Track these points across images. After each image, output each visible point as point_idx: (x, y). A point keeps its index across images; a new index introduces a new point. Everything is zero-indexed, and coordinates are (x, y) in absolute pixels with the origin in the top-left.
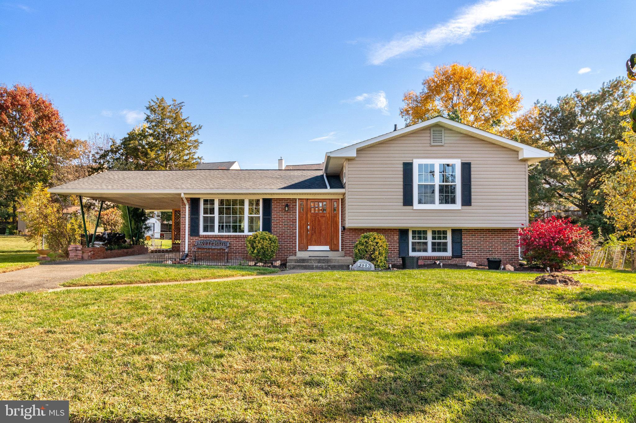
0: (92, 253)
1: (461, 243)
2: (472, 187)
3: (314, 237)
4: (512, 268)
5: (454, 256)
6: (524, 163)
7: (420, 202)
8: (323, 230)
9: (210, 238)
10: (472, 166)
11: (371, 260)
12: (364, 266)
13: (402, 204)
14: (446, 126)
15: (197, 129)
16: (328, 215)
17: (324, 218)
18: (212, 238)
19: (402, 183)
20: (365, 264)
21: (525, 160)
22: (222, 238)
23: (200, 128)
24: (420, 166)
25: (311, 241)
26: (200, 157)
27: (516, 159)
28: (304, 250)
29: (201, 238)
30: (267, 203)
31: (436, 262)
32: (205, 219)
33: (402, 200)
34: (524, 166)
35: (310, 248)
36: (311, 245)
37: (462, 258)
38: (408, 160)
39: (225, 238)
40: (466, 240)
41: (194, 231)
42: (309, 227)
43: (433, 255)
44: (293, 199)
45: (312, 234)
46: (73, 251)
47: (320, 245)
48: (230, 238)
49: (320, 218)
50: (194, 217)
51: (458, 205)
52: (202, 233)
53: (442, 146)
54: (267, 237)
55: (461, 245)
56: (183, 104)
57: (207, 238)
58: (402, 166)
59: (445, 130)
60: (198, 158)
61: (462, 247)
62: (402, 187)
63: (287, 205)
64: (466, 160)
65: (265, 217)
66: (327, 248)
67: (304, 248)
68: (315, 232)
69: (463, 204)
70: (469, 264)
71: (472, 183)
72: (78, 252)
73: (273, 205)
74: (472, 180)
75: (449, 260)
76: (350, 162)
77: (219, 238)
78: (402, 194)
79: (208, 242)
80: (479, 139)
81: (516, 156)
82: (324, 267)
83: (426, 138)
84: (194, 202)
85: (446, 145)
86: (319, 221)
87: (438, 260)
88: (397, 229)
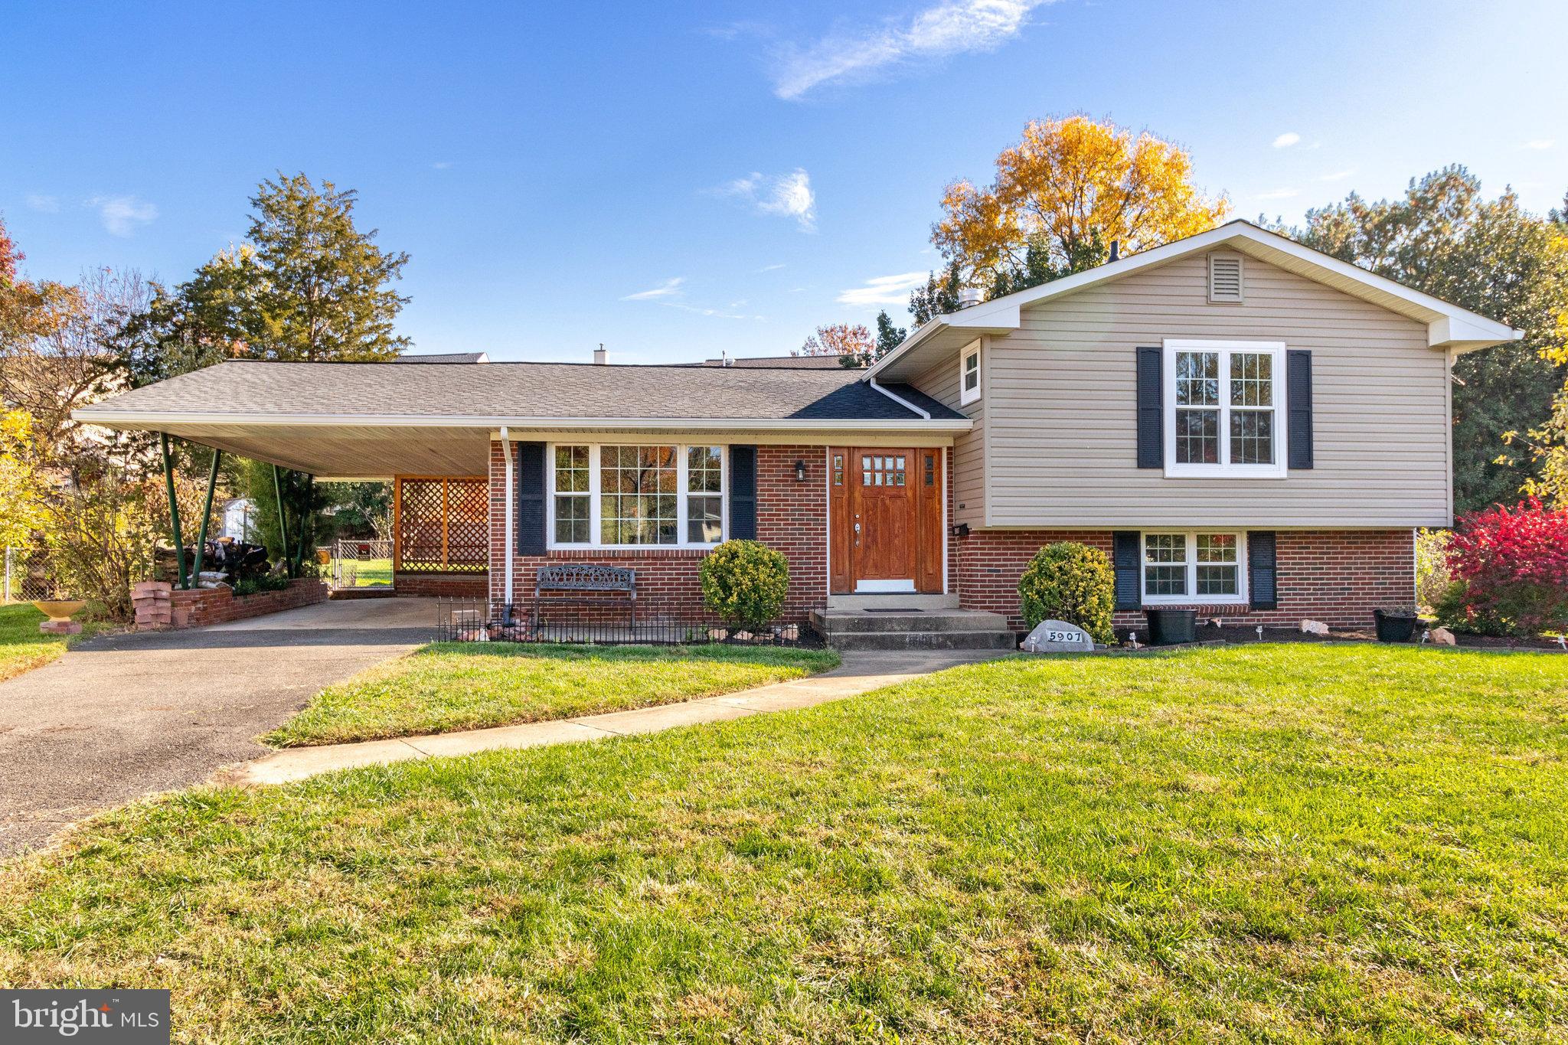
0: (200, 606)
1: (1273, 568)
2: (1315, 417)
3: (873, 555)
4: (1450, 638)
5: (1255, 605)
6: (1441, 355)
7: (1181, 458)
8: (896, 536)
9: (580, 559)
10: (1314, 360)
11: (1077, 619)
12: (1065, 639)
13: (1134, 463)
14: (1250, 250)
15: (397, 262)
16: (910, 494)
17: (899, 502)
18: (584, 558)
19: (1134, 405)
20: (1065, 634)
21: (1443, 348)
22: (614, 558)
23: (405, 261)
24: (1181, 357)
25: (865, 567)
26: (404, 338)
27: (1422, 345)
28: (845, 591)
29: (552, 559)
30: (743, 457)
31: (1215, 620)
32: (563, 503)
33: (1134, 453)
34: (1440, 364)
35: (863, 585)
36: (863, 578)
37: (1274, 608)
38: (1150, 343)
39: (623, 559)
40: (1287, 561)
41: (530, 539)
42: (857, 525)
43: (1201, 603)
44: (815, 447)
45: (867, 547)
46: (148, 601)
47: (888, 578)
48: (638, 558)
49: (887, 502)
50: (529, 497)
51: (1279, 468)
52: (552, 545)
53: (1238, 304)
54: (766, 558)
55: (1274, 574)
56: (354, 196)
57: (569, 559)
58: (1133, 357)
59: (1245, 260)
60: (399, 339)
61: (1275, 580)
62: (1133, 415)
63: (799, 466)
64: (1300, 345)
65: (737, 499)
66: (908, 585)
67: (846, 588)
68: (875, 541)
69: (1292, 466)
70: (1307, 625)
71: (1315, 407)
72: (160, 604)
73: (761, 465)
74: (1315, 398)
75: (1245, 614)
76: (995, 345)
77: (606, 559)
78: (1134, 434)
79: (574, 571)
80: (1330, 287)
81: (1422, 336)
82: (934, 641)
83: (1195, 282)
84: (530, 455)
85: (1247, 302)
86: (886, 510)
87: (1217, 615)
88: (1109, 532)
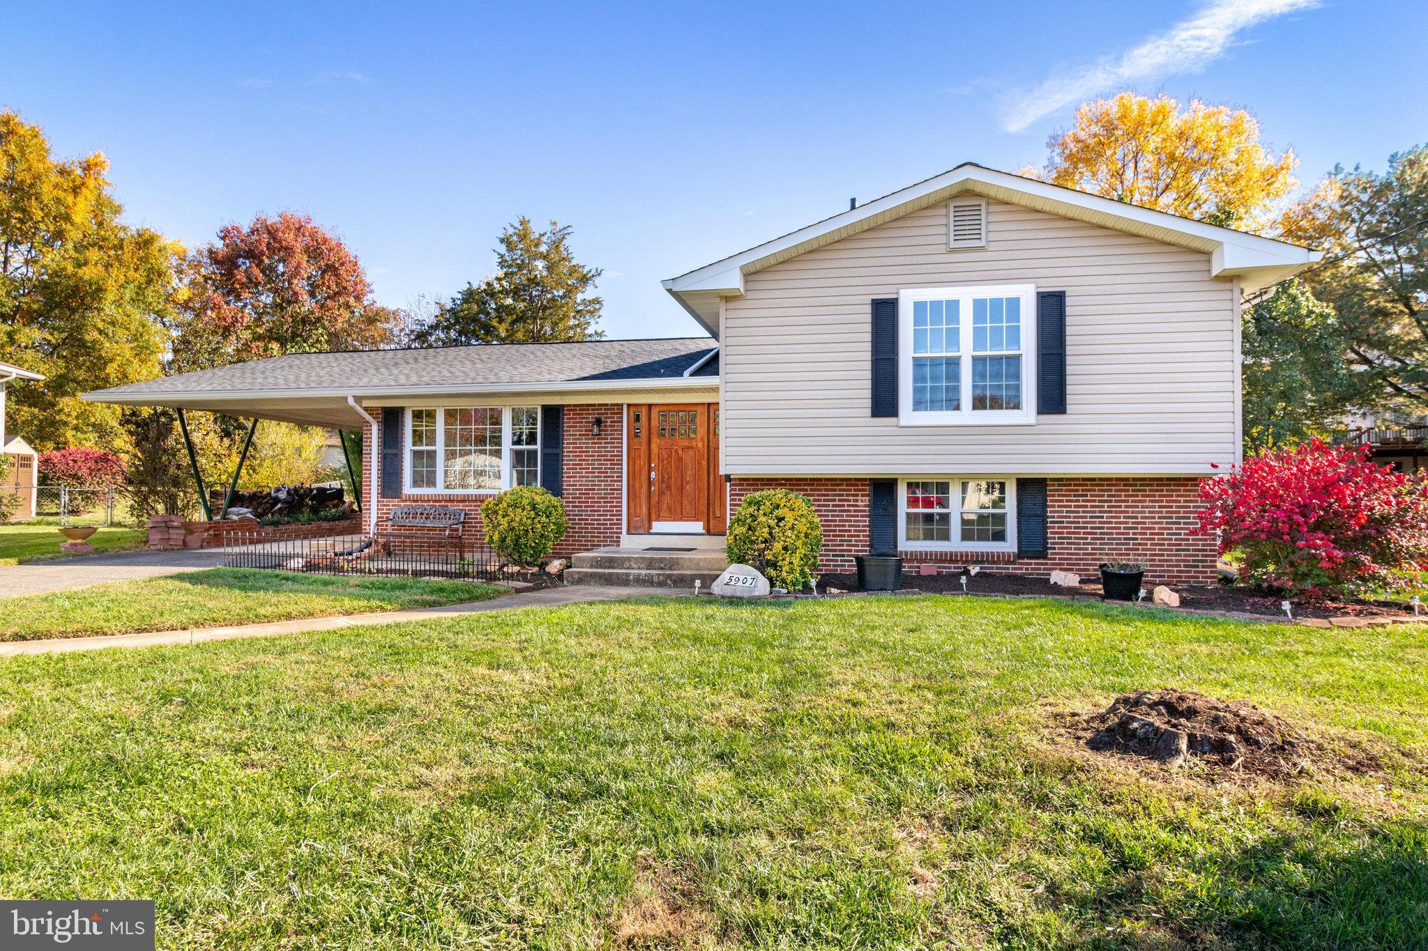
0: (212, 532)
1: (1044, 517)
2: (1069, 360)
3: (667, 499)
4: (1173, 599)
5: (1021, 554)
6: (1228, 286)
7: (918, 405)
8: (688, 483)
9: (424, 501)
10: (1068, 301)
11: (764, 565)
12: (740, 583)
13: (869, 412)
14: (993, 193)
15: (593, 276)
16: (700, 445)
17: (691, 452)
18: (428, 501)
19: (868, 356)
20: (742, 578)
21: (1231, 278)
22: (450, 501)
23: (599, 274)
24: (919, 307)
25: (659, 510)
26: (599, 331)
27: (1205, 276)
28: (641, 531)
29: (406, 501)
30: (553, 415)
31: (970, 568)
32: (417, 455)
33: (868, 403)
34: (1227, 296)
35: (657, 526)
36: (658, 520)
37: (1045, 558)
38: (884, 294)
39: (458, 501)
40: (1058, 509)
41: (390, 484)
42: (653, 473)
43: (963, 550)
44: (612, 405)
45: (661, 493)
46: (157, 529)
47: (681, 519)
48: (470, 501)
49: (680, 452)
50: (389, 451)
51: (1028, 411)
52: (408, 489)
53: (981, 249)
54: (525, 502)
55: (1044, 522)
56: (570, 230)
57: (417, 501)
58: (868, 309)
59: (988, 204)
60: (596, 333)
61: (1046, 528)
62: (868, 365)
63: (598, 422)
64: (1051, 286)
65: (546, 451)
66: (698, 527)
67: (640, 527)
68: (669, 487)
69: (1041, 411)
70: (1058, 577)
71: (1069, 350)
72: (171, 531)
73: (567, 422)
74: (1069, 340)
75: (1009, 562)
76: (731, 305)
77: (446, 501)
78: (868, 384)
79: (419, 511)
80: (1089, 223)
81: (1204, 267)
82: (655, 579)
83: (940, 228)
84: (391, 418)
85: (992, 246)
86: (680, 459)
87: (976, 562)
88: (865, 480)
